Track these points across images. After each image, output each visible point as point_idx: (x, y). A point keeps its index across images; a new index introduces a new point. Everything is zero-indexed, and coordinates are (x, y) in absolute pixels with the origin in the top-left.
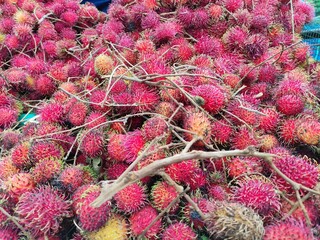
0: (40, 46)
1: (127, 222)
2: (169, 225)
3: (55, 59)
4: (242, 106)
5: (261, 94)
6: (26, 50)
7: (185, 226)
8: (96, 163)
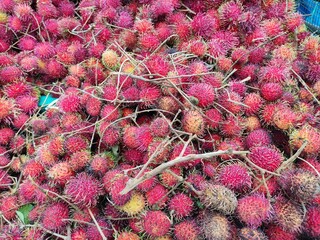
0: (42, 25)
1: (144, 196)
2: (173, 196)
3: (59, 37)
4: (229, 100)
5: (249, 78)
6: (30, 30)
7: (185, 197)
8: (115, 150)
